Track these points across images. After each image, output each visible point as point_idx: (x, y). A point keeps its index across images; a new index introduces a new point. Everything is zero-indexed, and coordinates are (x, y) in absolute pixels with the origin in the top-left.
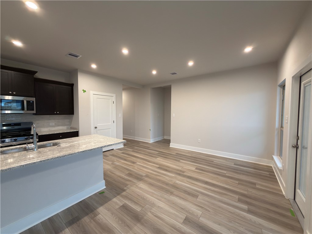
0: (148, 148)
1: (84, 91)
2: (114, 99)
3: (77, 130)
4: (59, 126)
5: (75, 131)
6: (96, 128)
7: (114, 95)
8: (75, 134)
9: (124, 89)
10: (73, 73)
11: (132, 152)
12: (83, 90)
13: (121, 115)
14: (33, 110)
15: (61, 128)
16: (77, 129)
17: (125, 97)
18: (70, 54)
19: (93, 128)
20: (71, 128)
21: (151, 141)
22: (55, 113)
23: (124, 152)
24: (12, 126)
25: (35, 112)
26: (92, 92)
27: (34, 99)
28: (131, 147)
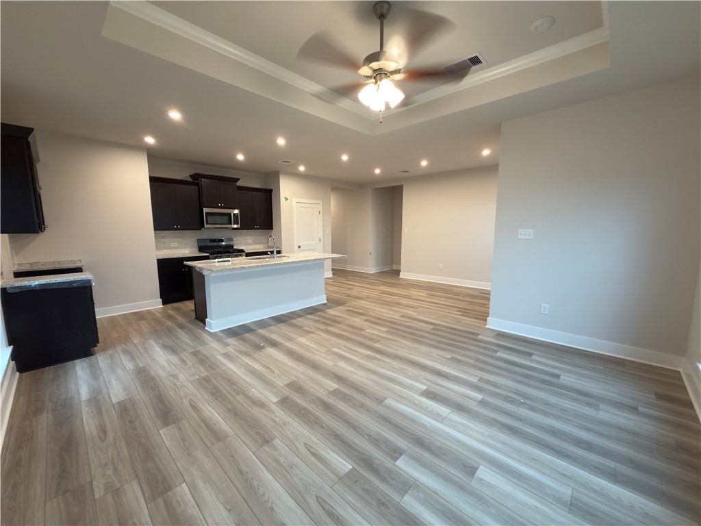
0: (367, 278)
1: (287, 199)
2: (320, 208)
3: (280, 249)
4: (255, 244)
6: (299, 247)
7: (320, 202)
10: (274, 176)
12: (285, 198)
13: (329, 231)
14: (238, 224)
15: (257, 246)
17: (334, 202)
18: (283, 162)
19: (296, 247)
20: (269, 247)
21: (372, 270)
22: (256, 227)
24: (217, 241)
25: (239, 226)
26: (295, 200)
27: (237, 211)
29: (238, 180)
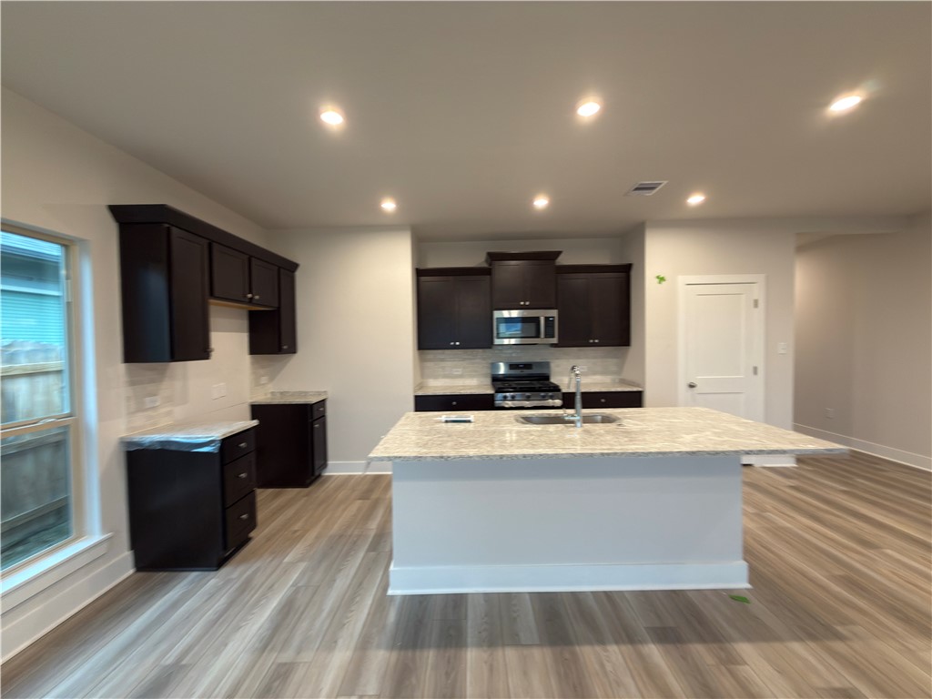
1: (661, 279)
2: (758, 292)
3: (640, 389)
4: (596, 374)
5: (635, 389)
6: (692, 386)
7: (760, 278)
8: (633, 399)
9: (801, 249)
11: (845, 497)
12: (658, 277)
14: (553, 337)
15: (598, 378)
16: (638, 386)
18: (637, 189)
19: (682, 386)
20: (623, 382)
22: (591, 341)
23: (801, 485)
24: (521, 368)
25: (555, 340)
26: (682, 279)
27: (554, 313)
28: (833, 472)
29: (558, 254)
